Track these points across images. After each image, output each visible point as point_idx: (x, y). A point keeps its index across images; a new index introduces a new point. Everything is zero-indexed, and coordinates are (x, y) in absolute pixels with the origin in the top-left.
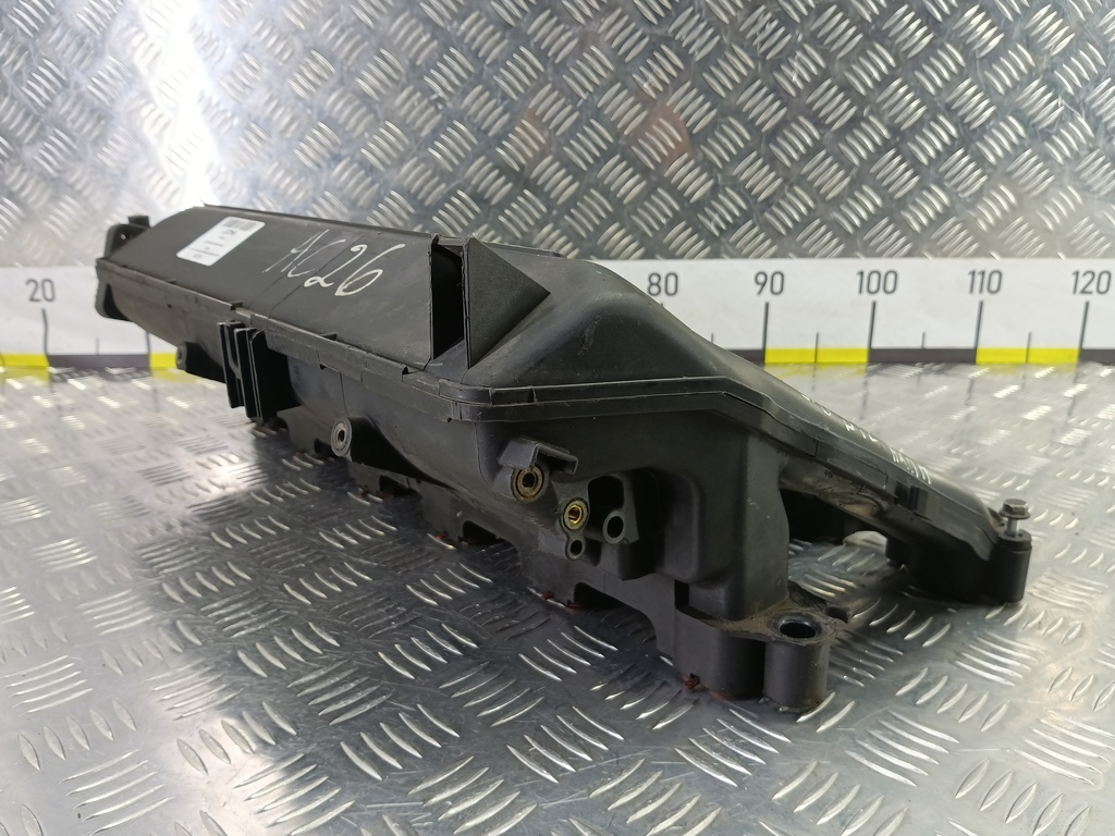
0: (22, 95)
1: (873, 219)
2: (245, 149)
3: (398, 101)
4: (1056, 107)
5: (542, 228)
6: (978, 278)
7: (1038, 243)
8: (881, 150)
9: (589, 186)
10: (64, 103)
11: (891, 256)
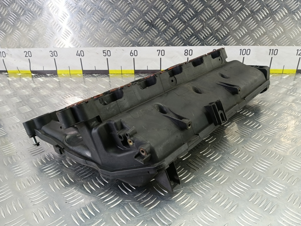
0: (19, 3)
1: (245, 35)
2: (79, 17)
3: (119, 4)
4: (297, 5)
5: (157, 38)
6: (272, 51)
7: (288, 42)
8: (248, 17)
9: (170, 26)
10: (30, 5)
11: (249, 45)
